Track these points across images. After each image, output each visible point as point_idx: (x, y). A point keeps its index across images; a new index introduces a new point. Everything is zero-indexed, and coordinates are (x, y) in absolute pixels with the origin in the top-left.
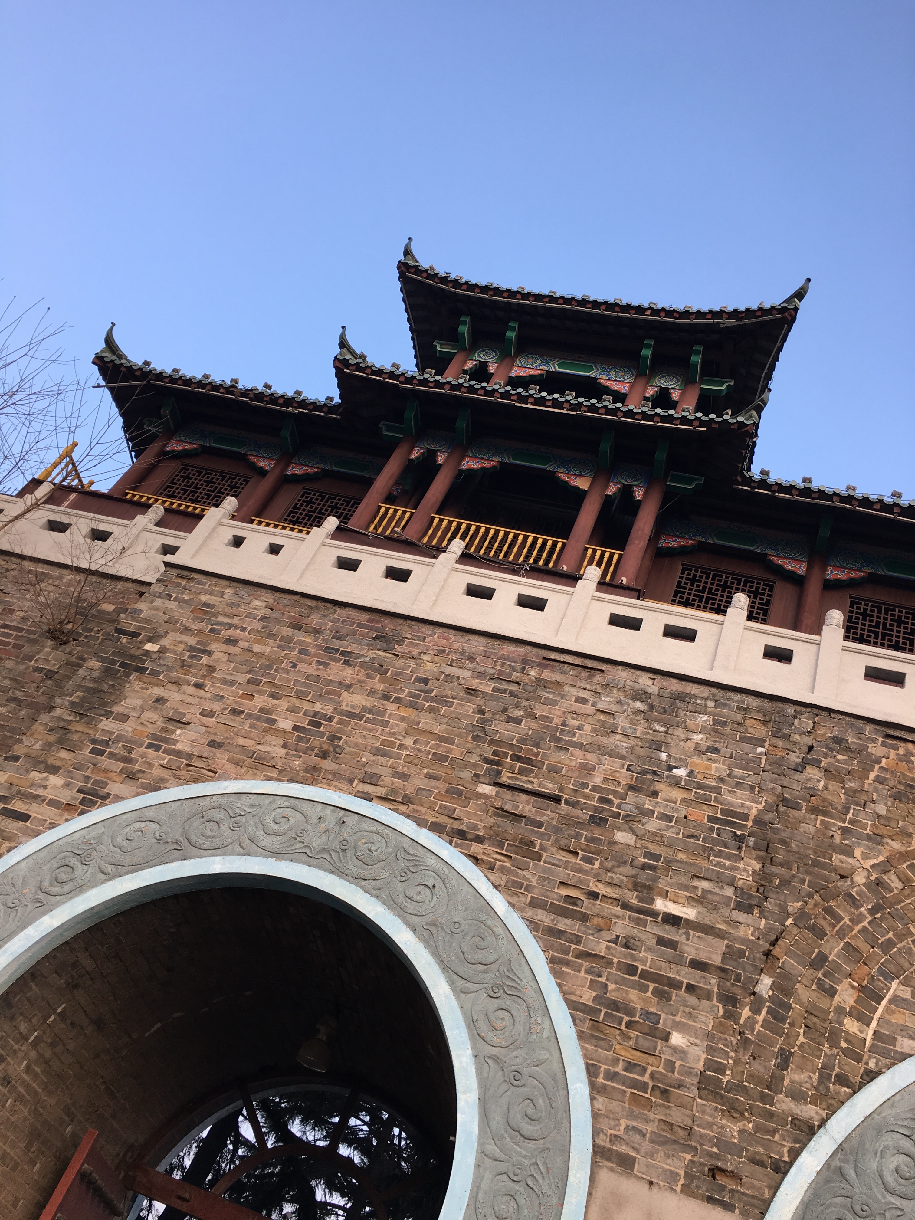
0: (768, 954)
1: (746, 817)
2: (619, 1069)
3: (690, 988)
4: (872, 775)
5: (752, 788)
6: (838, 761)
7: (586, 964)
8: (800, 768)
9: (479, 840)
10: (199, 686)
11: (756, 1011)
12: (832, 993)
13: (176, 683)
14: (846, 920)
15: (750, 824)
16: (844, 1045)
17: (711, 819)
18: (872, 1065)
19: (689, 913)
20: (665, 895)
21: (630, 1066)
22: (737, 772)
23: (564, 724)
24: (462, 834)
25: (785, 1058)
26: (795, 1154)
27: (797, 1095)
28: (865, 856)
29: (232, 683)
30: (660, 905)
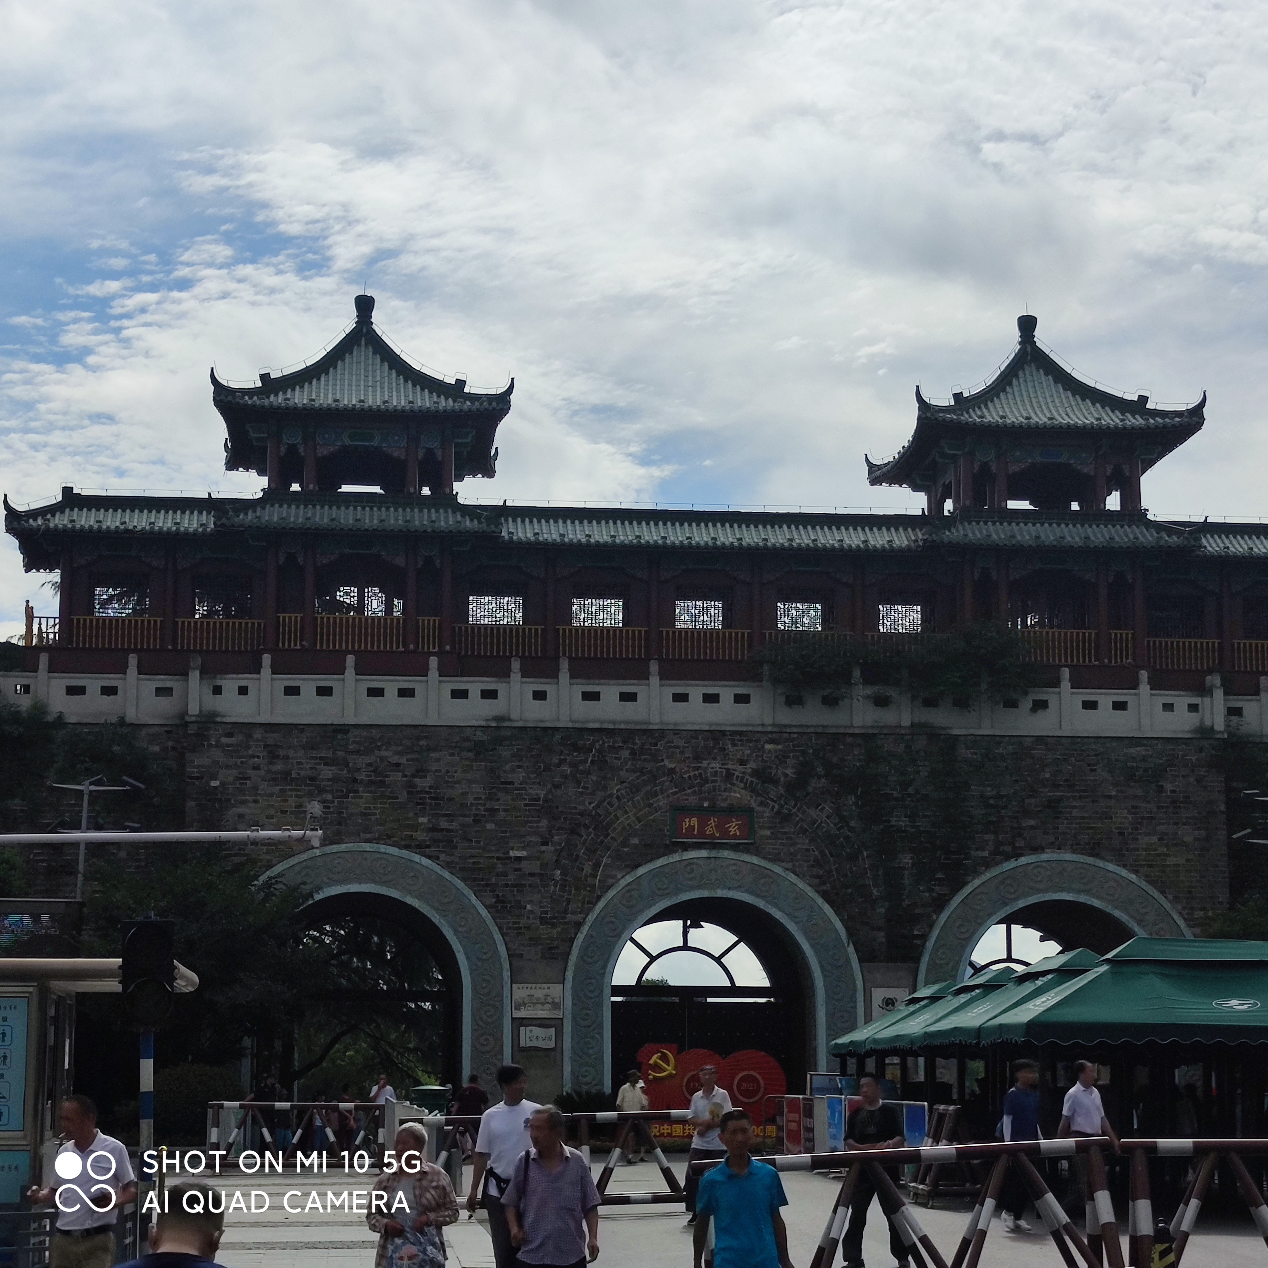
0: (556, 861)
1: (538, 799)
2: (511, 925)
3: (530, 886)
4: (589, 760)
5: (540, 783)
6: (574, 757)
7: (489, 888)
8: (558, 765)
9: (428, 846)
10: (256, 801)
11: (555, 886)
12: (583, 869)
13: (244, 802)
14: (585, 837)
15: (541, 802)
16: (588, 889)
17: (526, 805)
18: (599, 893)
19: (524, 853)
20: (512, 848)
21: (514, 923)
22: (532, 776)
23: (448, 772)
24: (419, 846)
25: (569, 901)
26: (576, 935)
27: (574, 913)
28: (590, 803)
29: (272, 795)
30: (512, 854)
